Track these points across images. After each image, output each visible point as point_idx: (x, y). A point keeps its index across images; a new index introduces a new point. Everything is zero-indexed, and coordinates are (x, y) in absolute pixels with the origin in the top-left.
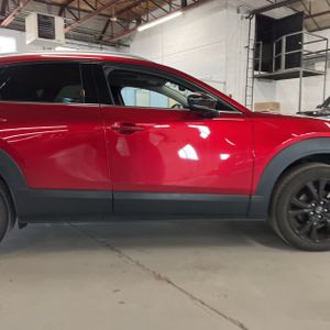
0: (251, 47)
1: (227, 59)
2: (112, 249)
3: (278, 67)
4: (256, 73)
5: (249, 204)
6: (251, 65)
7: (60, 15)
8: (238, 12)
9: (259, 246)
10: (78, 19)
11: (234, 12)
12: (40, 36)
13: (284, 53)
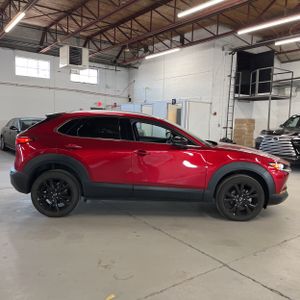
0: (233, 75)
1: (213, 85)
2: (130, 215)
3: (253, 92)
4: (237, 95)
5: (203, 194)
6: (232, 89)
7: (84, 46)
8: (223, 49)
9: (209, 218)
10: (99, 50)
11: (220, 50)
12: (71, 63)
13: (257, 82)
